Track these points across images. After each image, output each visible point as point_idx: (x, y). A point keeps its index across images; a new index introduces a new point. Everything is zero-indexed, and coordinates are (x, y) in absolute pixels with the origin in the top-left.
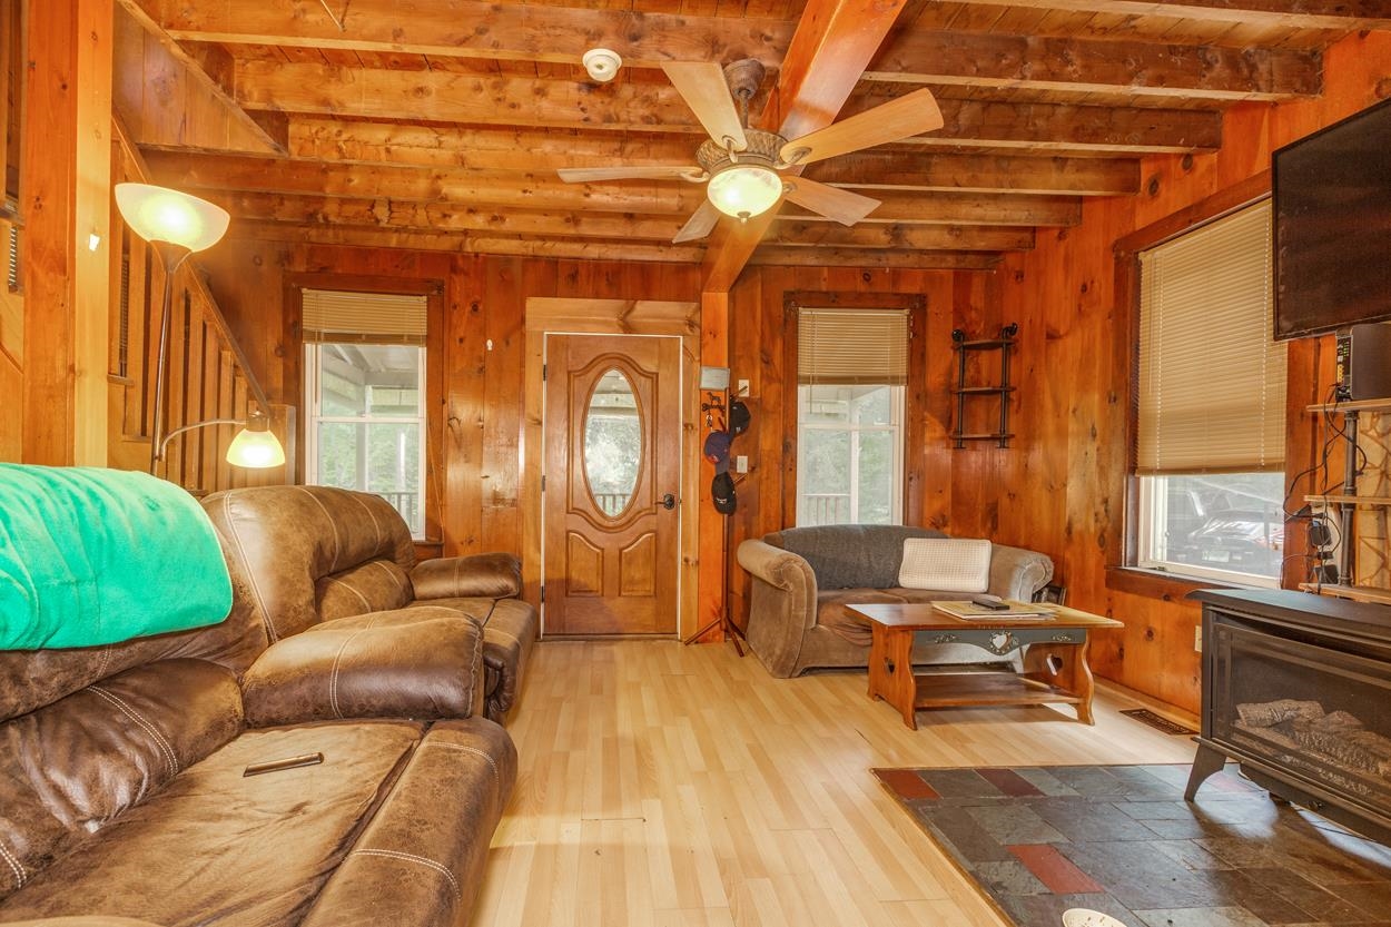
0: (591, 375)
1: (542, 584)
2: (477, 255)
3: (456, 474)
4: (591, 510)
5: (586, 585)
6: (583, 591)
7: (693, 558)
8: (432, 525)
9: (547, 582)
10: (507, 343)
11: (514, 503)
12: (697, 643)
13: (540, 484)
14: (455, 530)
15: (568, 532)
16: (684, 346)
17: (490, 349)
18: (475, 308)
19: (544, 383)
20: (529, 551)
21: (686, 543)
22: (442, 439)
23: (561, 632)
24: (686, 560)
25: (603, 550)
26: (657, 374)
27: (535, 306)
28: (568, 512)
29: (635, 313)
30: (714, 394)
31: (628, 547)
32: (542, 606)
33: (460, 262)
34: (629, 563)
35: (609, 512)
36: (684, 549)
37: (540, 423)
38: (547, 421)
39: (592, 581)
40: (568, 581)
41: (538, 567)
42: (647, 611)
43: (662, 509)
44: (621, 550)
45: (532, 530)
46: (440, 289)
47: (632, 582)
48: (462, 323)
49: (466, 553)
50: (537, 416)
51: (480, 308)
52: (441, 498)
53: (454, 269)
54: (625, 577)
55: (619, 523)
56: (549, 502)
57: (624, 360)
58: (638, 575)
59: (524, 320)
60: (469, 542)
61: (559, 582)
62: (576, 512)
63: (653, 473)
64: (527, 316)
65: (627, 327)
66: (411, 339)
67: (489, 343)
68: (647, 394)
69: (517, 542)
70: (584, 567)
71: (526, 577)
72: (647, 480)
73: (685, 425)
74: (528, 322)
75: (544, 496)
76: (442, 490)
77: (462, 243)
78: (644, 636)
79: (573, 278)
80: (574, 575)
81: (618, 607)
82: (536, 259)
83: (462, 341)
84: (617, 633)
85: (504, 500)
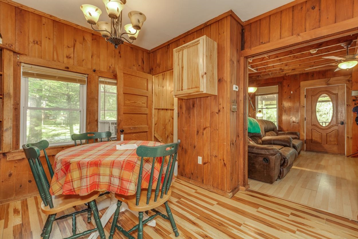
0: (318, 96)
1: (305, 140)
2: (289, 76)
3: (284, 118)
4: (318, 125)
5: (317, 141)
6: (316, 143)
7: (350, 136)
8: (279, 127)
9: (306, 139)
10: (296, 91)
11: (298, 123)
12: (351, 157)
13: (304, 119)
14: (284, 127)
15: (312, 129)
16: (346, 86)
17: (292, 93)
18: (288, 86)
19: (305, 99)
20: (302, 133)
21: (348, 133)
22: (281, 111)
23: (310, 150)
24: (348, 137)
25: (321, 133)
26: (338, 94)
27: (302, 83)
28: (312, 125)
29: (330, 81)
30: (357, 97)
31: (329, 133)
32: (305, 144)
33: (285, 78)
34: (329, 137)
36: (347, 135)
37: (304, 107)
38: (306, 106)
39: (319, 140)
40: (312, 140)
41: (304, 135)
42: (335, 148)
43: (340, 125)
44: (327, 134)
45: (302, 129)
47: (330, 141)
48: (286, 89)
49: (287, 132)
50: (303, 105)
51: (290, 85)
52: (281, 122)
53: (284, 79)
54: (328, 140)
55: (326, 128)
56: (307, 123)
57: (328, 92)
58: (332, 140)
59: (300, 86)
60: (288, 130)
61: (310, 140)
62: (314, 125)
63: (337, 116)
64: (301, 85)
65: (328, 84)
66: (275, 93)
67: (292, 92)
68: (335, 99)
69: (299, 131)
70: (316, 137)
71: (301, 138)
72: (334, 119)
73: (347, 105)
74: (301, 87)
75: (305, 122)
76: (282, 121)
77: (285, 74)
78: (334, 154)
79: (313, 76)
80: (314, 138)
81: (326, 146)
82: (303, 74)
83: (285, 92)
84: (326, 152)
85: (295, 122)
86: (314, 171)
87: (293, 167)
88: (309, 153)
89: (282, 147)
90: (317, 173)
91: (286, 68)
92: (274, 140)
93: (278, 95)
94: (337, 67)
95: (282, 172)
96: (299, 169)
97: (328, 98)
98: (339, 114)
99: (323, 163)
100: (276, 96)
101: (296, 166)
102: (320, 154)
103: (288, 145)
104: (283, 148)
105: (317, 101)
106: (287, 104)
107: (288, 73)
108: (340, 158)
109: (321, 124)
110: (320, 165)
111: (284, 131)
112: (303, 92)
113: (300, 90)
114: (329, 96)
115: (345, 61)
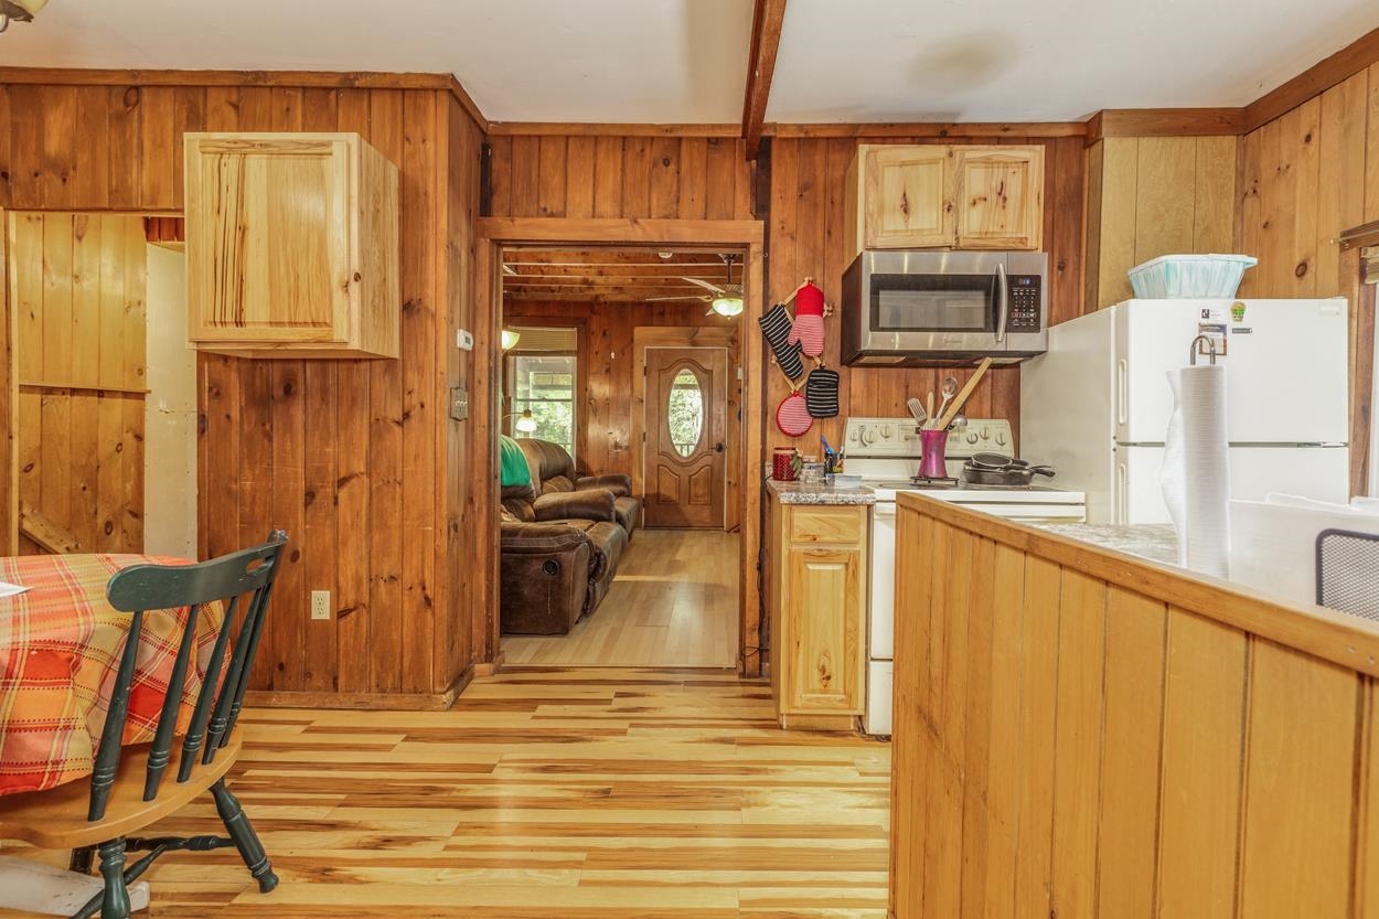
0: (673, 371)
1: (643, 496)
2: (605, 303)
3: (594, 431)
4: (672, 453)
5: (669, 497)
6: (667, 502)
7: (732, 481)
8: (580, 461)
9: (646, 495)
10: (623, 354)
11: (627, 448)
13: (642, 437)
14: (594, 466)
15: (659, 466)
16: (727, 354)
17: (613, 357)
18: (604, 334)
19: (645, 378)
20: (636, 477)
21: (729, 472)
22: (585, 408)
23: (653, 525)
24: (729, 483)
25: (679, 476)
26: (712, 371)
27: (639, 332)
28: (659, 454)
29: (697, 335)
31: (694, 475)
32: (643, 509)
33: (596, 308)
34: (695, 485)
35: (685, 454)
36: (729, 476)
37: (642, 401)
38: (646, 400)
39: (674, 496)
40: (658, 494)
41: (640, 485)
42: (705, 514)
43: (715, 452)
44: (690, 477)
45: (638, 465)
46: (585, 323)
47: (697, 496)
48: (597, 344)
49: (599, 477)
50: (640, 397)
51: (608, 333)
52: (584, 445)
53: (593, 312)
54: (692, 493)
55: (689, 460)
56: (648, 447)
57: (692, 363)
58: (700, 492)
59: (632, 340)
60: (602, 471)
61: (653, 495)
62: (664, 454)
63: (710, 430)
64: (635, 338)
65: (694, 343)
66: (568, 353)
67: (613, 354)
68: (706, 383)
69: (629, 471)
70: (668, 489)
71: (634, 493)
72: (706, 435)
73: (729, 402)
74: (635, 342)
75: (645, 444)
76: (586, 441)
77: (597, 297)
78: (704, 528)
79: (662, 314)
80: (662, 491)
81: (689, 511)
82: (640, 304)
83: (597, 353)
84: (688, 527)
85: (621, 447)
86: (664, 579)
87: (617, 578)
88: (652, 534)
89: (591, 522)
90: (667, 583)
91: (600, 279)
92: (570, 504)
93: (576, 358)
94: (709, 306)
95: (592, 596)
96: (629, 582)
97: (692, 379)
98: (715, 422)
99: (681, 556)
100: (570, 361)
101: (624, 574)
102: (675, 533)
103: (605, 515)
104: (592, 525)
105: (670, 385)
106: (600, 389)
107: (603, 295)
108: (714, 537)
109: (678, 449)
110: (675, 561)
111: (591, 474)
112: (641, 361)
113: (632, 350)
114: (695, 374)
115: (725, 296)
